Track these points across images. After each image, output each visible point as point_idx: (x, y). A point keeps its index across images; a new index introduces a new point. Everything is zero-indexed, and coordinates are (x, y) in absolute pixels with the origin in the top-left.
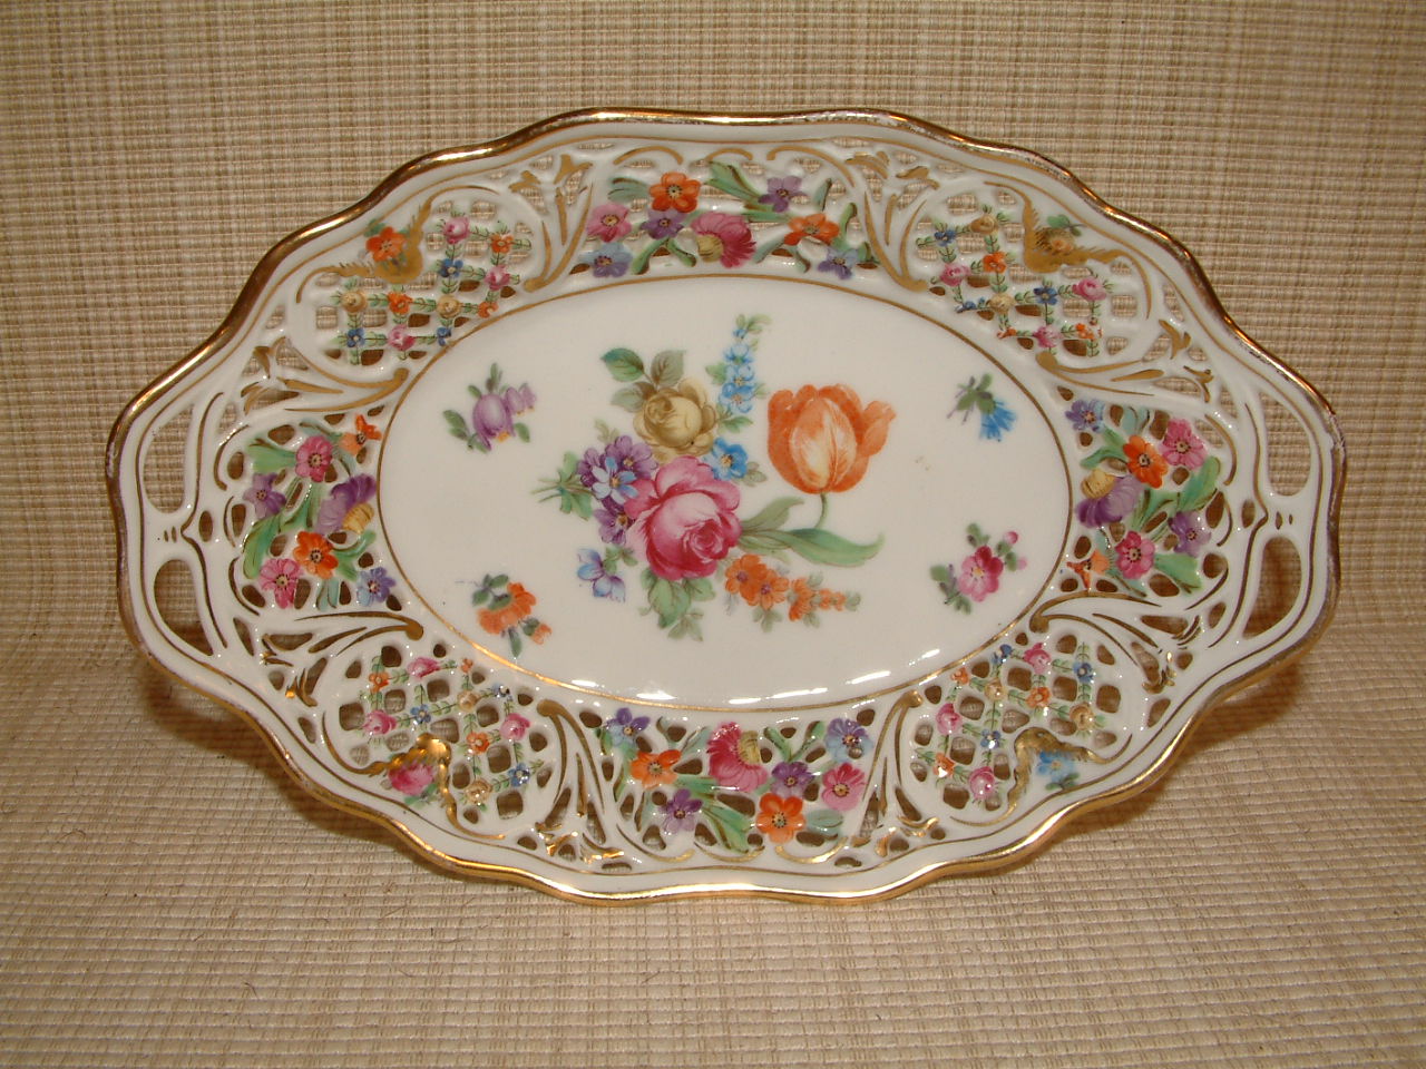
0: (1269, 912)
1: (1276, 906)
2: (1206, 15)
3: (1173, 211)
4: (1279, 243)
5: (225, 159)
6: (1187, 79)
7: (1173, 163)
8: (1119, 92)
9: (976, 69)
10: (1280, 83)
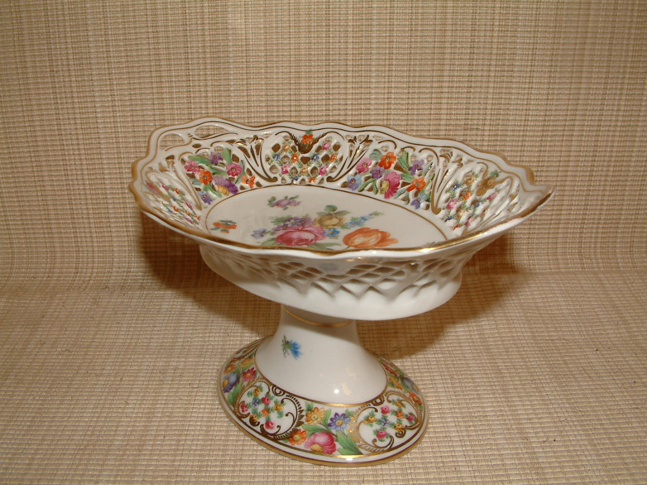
0: (485, 380)
1: (488, 378)
2: (483, 40)
3: (472, 114)
4: (515, 125)
5: (115, 101)
6: (476, 65)
7: (472, 96)
8: (450, 70)
9: (394, 63)
10: (513, 65)
